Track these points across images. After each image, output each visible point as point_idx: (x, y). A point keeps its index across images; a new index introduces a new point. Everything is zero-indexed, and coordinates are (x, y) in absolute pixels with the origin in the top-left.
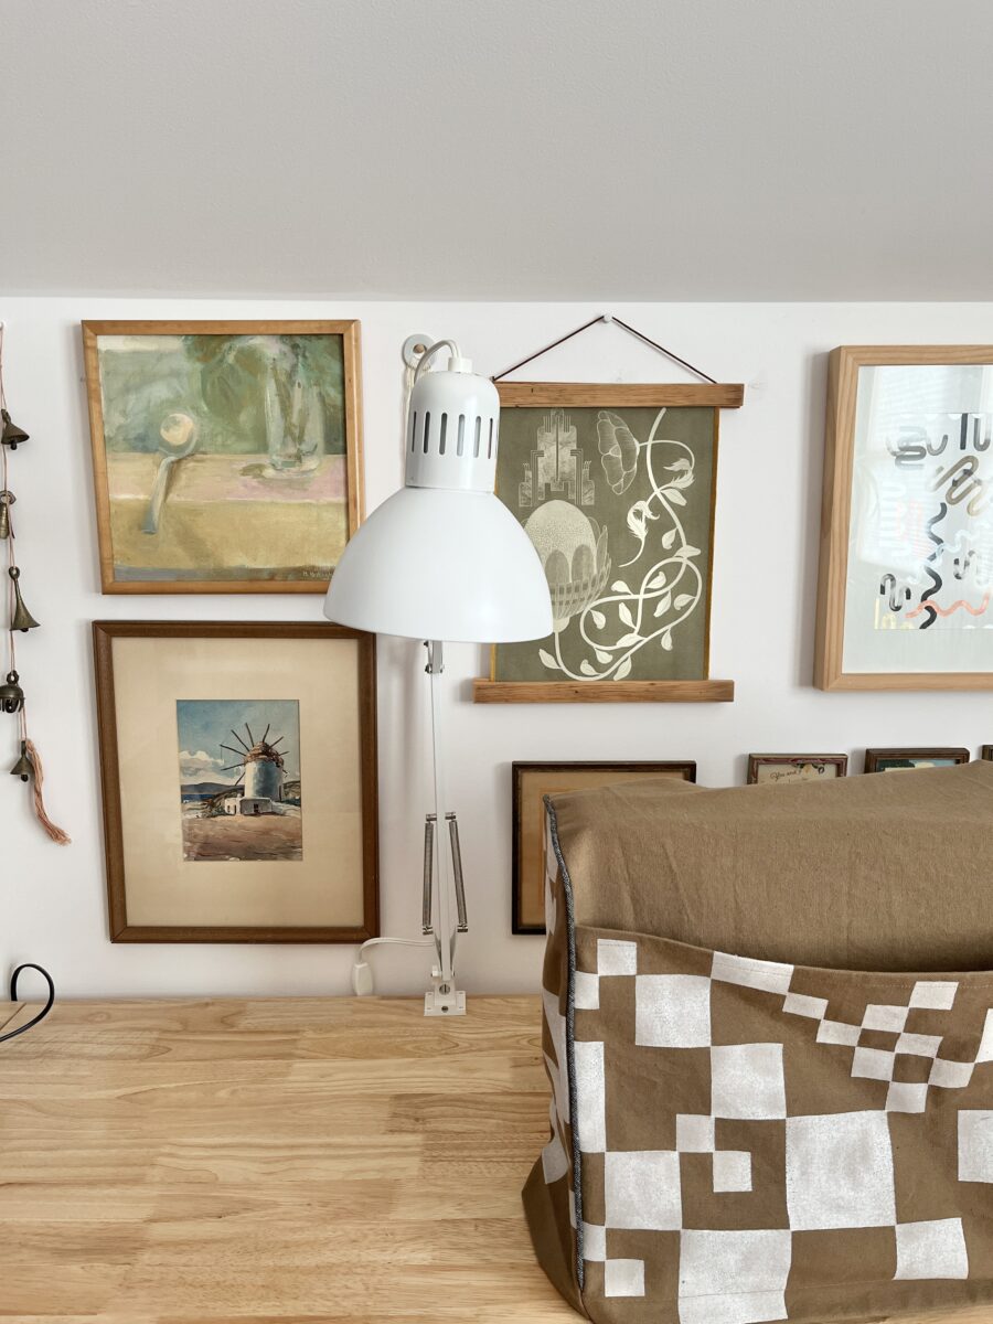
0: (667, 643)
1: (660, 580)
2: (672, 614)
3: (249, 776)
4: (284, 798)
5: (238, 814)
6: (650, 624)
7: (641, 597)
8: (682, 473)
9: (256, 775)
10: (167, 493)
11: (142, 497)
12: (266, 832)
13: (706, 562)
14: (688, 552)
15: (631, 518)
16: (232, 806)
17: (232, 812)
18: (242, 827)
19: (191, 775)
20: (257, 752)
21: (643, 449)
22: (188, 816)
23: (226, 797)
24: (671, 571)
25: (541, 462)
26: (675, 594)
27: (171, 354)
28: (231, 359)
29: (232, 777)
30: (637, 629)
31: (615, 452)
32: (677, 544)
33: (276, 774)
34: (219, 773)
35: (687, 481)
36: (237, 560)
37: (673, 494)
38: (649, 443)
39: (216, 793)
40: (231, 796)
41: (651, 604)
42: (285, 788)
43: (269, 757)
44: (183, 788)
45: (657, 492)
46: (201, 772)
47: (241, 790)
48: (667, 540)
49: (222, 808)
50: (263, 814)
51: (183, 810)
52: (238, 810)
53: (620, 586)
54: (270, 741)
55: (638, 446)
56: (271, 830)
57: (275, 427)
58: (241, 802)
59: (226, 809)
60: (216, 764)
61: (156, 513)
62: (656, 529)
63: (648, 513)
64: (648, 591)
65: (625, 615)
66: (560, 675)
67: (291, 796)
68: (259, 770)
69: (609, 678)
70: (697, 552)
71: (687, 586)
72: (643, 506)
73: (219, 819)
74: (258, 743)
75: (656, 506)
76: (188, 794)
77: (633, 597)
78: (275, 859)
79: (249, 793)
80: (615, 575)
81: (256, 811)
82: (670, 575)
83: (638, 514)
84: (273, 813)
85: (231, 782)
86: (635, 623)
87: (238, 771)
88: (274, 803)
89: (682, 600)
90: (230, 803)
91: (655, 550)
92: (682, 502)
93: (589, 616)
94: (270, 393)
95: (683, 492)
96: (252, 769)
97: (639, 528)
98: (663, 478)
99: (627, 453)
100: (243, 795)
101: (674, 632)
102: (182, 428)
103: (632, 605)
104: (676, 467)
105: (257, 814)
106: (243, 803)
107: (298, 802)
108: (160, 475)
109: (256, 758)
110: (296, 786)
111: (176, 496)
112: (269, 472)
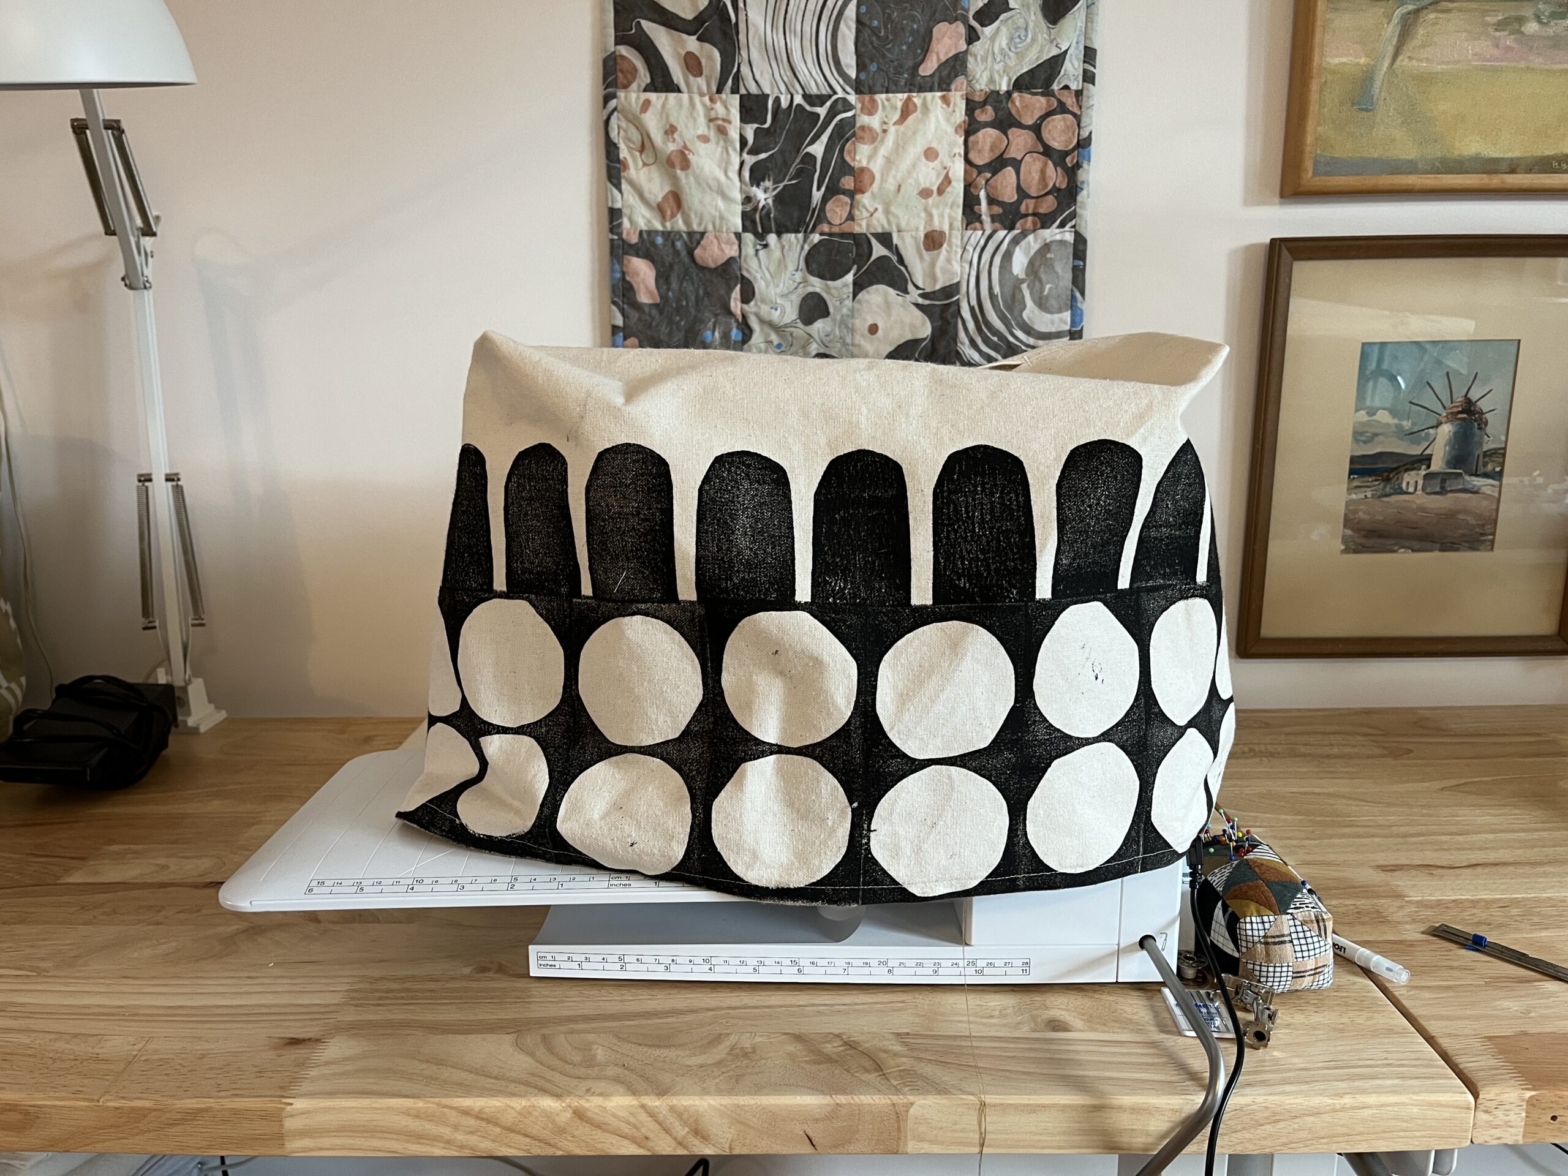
3: (1441, 442)
4: (1481, 470)
5: (1419, 492)
9: (1450, 440)
11: (1362, 61)
12: (1451, 515)
16: (1412, 482)
17: (1411, 490)
18: (1422, 509)
19: (1365, 442)
20: (1455, 410)
22: (1354, 496)
23: (1406, 470)
29: (1418, 443)
33: (1476, 439)
34: (1401, 439)
36: (1472, 146)
39: (1395, 466)
40: (1412, 470)
42: (1484, 457)
43: (1470, 417)
44: (1353, 460)
46: (1381, 438)
47: (1427, 460)
49: (1400, 485)
50: (1452, 491)
51: (1348, 489)
52: (1420, 487)
54: (1474, 395)
56: (1458, 512)
58: (1425, 476)
59: (1404, 486)
60: (1399, 427)
61: (1377, 84)
67: (1490, 467)
68: (1455, 434)
73: (1395, 499)
74: (1459, 398)
76: (1359, 468)
78: (1457, 550)
79: (1437, 465)
81: (1442, 488)
84: (1465, 491)
85: (1416, 451)
87: (1428, 434)
88: (1467, 478)
90: (1411, 479)
96: (1446, 431)
100: (1429, 467)
105: (1443, 492)
106: (1427, 477)
107: (1498, 476)
108: (1391, 30)
109: (1452, 417)
110: (1499, 454)
111: (1403, 61)
112: (1532, 27)
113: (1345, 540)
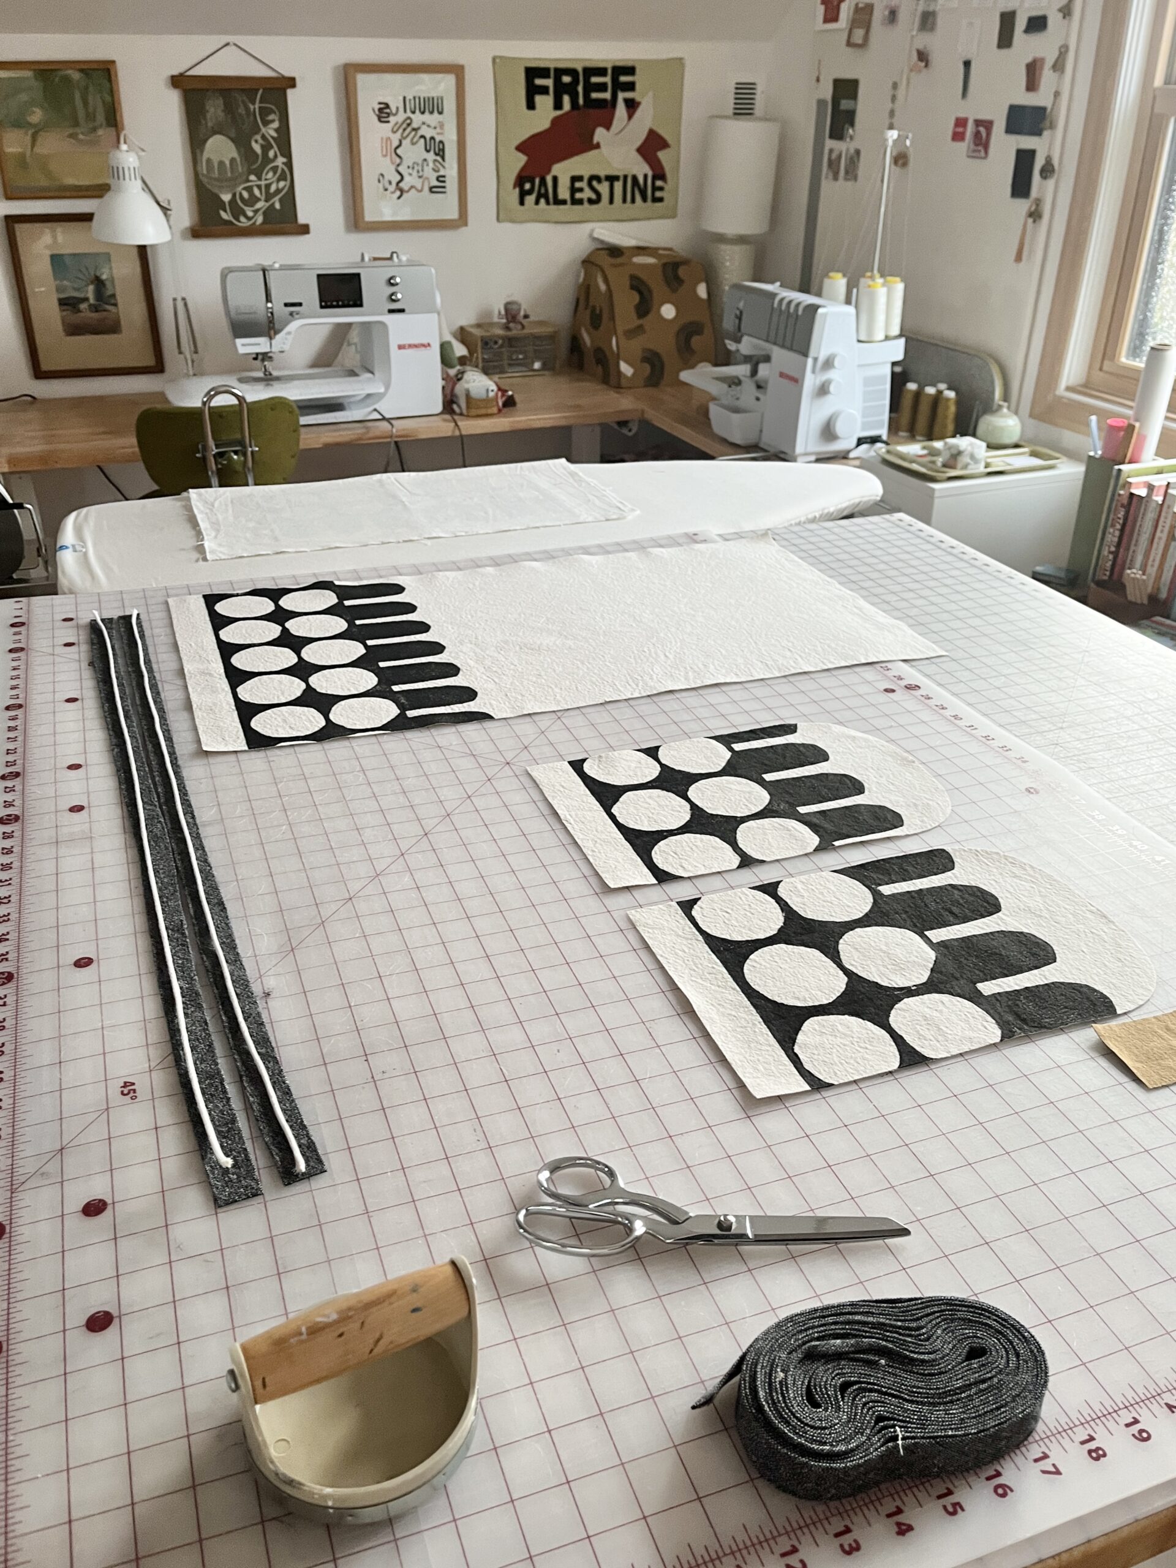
0: (277, 206)
1: (270, 175)
2: (278, 191)
3: (90, 292)
4: (109, 302)
5: (88, 312)
6: (269, 197)
7: (263, 183)
8: (273, 121)
9: (93, 291)
10: (32, 150)
11: (20, 150)
12: (102, 320)
13: (289, 165)
14: (281, 161)
15: (254, 144)
16: (84, 308)
17: (84, 311)
18: (91, 318)
19: (61, 293)
20: (93, 280)
21: (255, 109)
22: (63, 314)
23: (80, 303)
24: (275, 169)
25: (208, 116)
26: (278, 180)
27: (27, 78)
28: (57, 79)
29: (83, 293)
30: (263, 198)
31: (242, 110)
32: (276, 156)
33: (103, 291)
34: (75, 291)
35: (276, 125)
36: (70, 181)
37: (271, 131)
38: (257, 106)
39: (75, 302)
40: (82, 303)
41: (268, 186)
42: (109, 297)
43: (99, 283)
44: (59, 300)
45: (263, 130)
46: (67, 291)
47: (86, 299)
48: (271, 154)
49: (79, 309)
50: (100, 310)
51: (60, 311)
52: (87, 310)
53: (252, 177)
54: (98, 274)
55: (252, 107)
56: (104, 319)
57: (81, 114)
58: (88, 305)
59: (81, 309)
60: (73, 287)
61: (28, 159)
62: (266, 148)
63: (261, 141)
64: (266, 179)
65: (256, 192)
66: (229, 223)
67: (112, 301)
68: (95, 289)
69: (254, 223)
70: (284, 160)
71: (283, 177)
72: (258, 137)
73: (79, 314)
74: (92, 273)
75: (263, 137)
76: (63, 303)
77: (259, 183)
78: (108, 334)
79: (92, 301)
80: (250, 172)
82: (275, 173)
83: (256, 141)
84: (104, 310)
85: (82, 295)
86: (261, 194)
87: (85, 290)
88: (104, 305)
89: (282, 184)
90: (83, 306)
91: (267, 160)
92: (275, 134)
93: (241, 194)
94: (77, 96)
95: (276, 130)
96: (91, 288)
97: (257, 148)
98: (266, 123)
99: (247, 109)
100: (89, 302)
101: (281, 200)
102: (37, 116)
103: (259, 187)
104: (271, 117)
105: (97, 311)
106: (90, 305)
107: (115, 305)
108: (28, 138)
109: (92, 283)
110: (113, 296)
111: (37, 150)
112: (81, 137)
113: (65, 330)
